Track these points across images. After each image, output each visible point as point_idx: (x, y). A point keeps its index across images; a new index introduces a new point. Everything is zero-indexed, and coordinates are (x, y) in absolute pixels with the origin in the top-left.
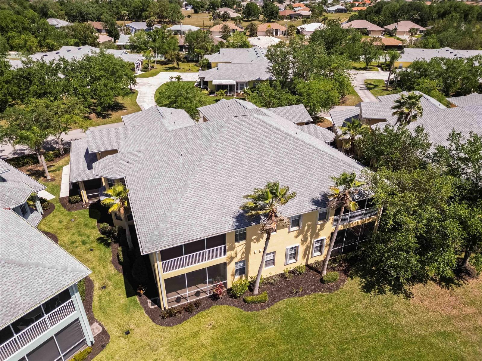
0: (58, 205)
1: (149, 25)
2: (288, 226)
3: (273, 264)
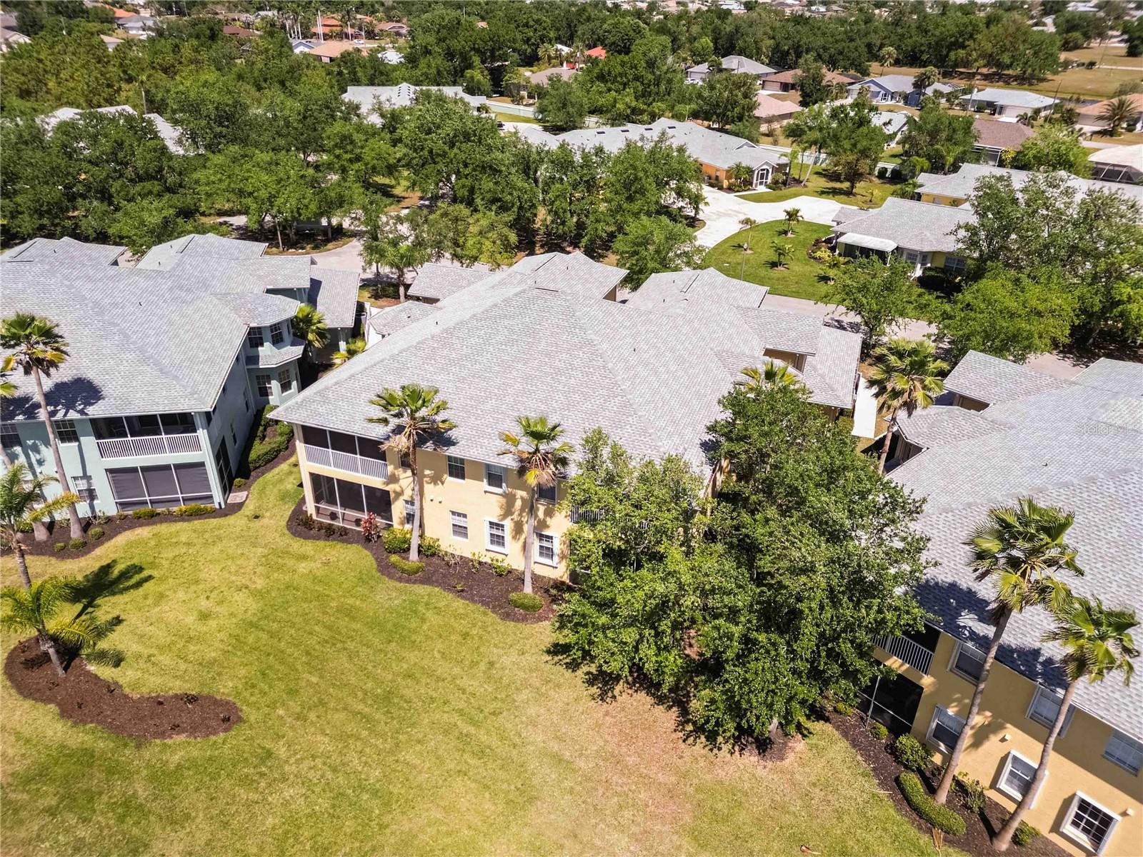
1: (920, 84)
2: (483, 480)
3: (466, 536)
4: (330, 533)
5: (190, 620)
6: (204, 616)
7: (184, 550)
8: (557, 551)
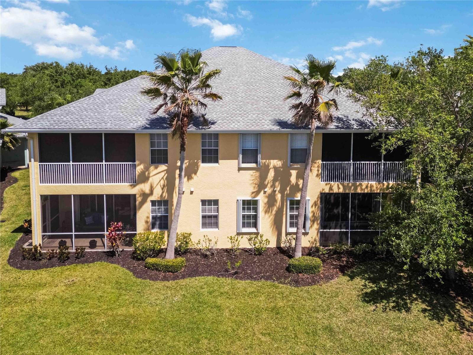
2: (237, 158)
3: (216, 225)
4: (63, 259)
8: (310, 215)
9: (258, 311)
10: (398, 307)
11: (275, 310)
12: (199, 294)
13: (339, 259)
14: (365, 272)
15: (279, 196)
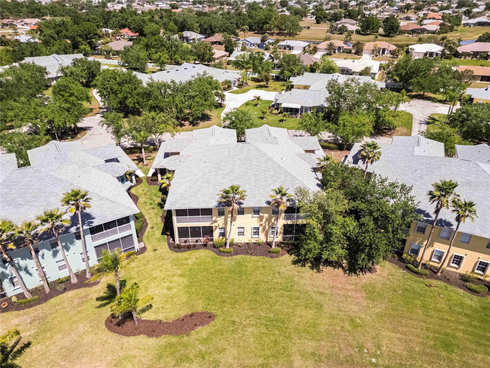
0: (145, 181)
1: (263, 40)
2: (252, 213)
3: (244, 235)
4: (189, 248)
5: (165, 291)
6: (169, 289)
7: (138, 269)
8: (279, 232)
9: (259, 267)
10: (302, 266)
11: (264, 267)
12: (240, 262)
13: (288, 247)
14: (296, 252)
15: (267, 227)
